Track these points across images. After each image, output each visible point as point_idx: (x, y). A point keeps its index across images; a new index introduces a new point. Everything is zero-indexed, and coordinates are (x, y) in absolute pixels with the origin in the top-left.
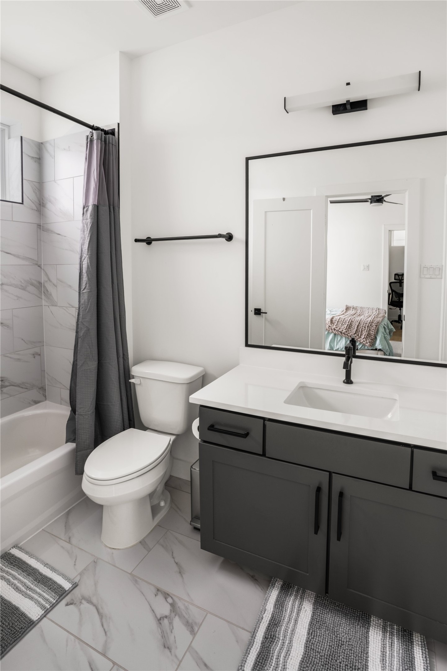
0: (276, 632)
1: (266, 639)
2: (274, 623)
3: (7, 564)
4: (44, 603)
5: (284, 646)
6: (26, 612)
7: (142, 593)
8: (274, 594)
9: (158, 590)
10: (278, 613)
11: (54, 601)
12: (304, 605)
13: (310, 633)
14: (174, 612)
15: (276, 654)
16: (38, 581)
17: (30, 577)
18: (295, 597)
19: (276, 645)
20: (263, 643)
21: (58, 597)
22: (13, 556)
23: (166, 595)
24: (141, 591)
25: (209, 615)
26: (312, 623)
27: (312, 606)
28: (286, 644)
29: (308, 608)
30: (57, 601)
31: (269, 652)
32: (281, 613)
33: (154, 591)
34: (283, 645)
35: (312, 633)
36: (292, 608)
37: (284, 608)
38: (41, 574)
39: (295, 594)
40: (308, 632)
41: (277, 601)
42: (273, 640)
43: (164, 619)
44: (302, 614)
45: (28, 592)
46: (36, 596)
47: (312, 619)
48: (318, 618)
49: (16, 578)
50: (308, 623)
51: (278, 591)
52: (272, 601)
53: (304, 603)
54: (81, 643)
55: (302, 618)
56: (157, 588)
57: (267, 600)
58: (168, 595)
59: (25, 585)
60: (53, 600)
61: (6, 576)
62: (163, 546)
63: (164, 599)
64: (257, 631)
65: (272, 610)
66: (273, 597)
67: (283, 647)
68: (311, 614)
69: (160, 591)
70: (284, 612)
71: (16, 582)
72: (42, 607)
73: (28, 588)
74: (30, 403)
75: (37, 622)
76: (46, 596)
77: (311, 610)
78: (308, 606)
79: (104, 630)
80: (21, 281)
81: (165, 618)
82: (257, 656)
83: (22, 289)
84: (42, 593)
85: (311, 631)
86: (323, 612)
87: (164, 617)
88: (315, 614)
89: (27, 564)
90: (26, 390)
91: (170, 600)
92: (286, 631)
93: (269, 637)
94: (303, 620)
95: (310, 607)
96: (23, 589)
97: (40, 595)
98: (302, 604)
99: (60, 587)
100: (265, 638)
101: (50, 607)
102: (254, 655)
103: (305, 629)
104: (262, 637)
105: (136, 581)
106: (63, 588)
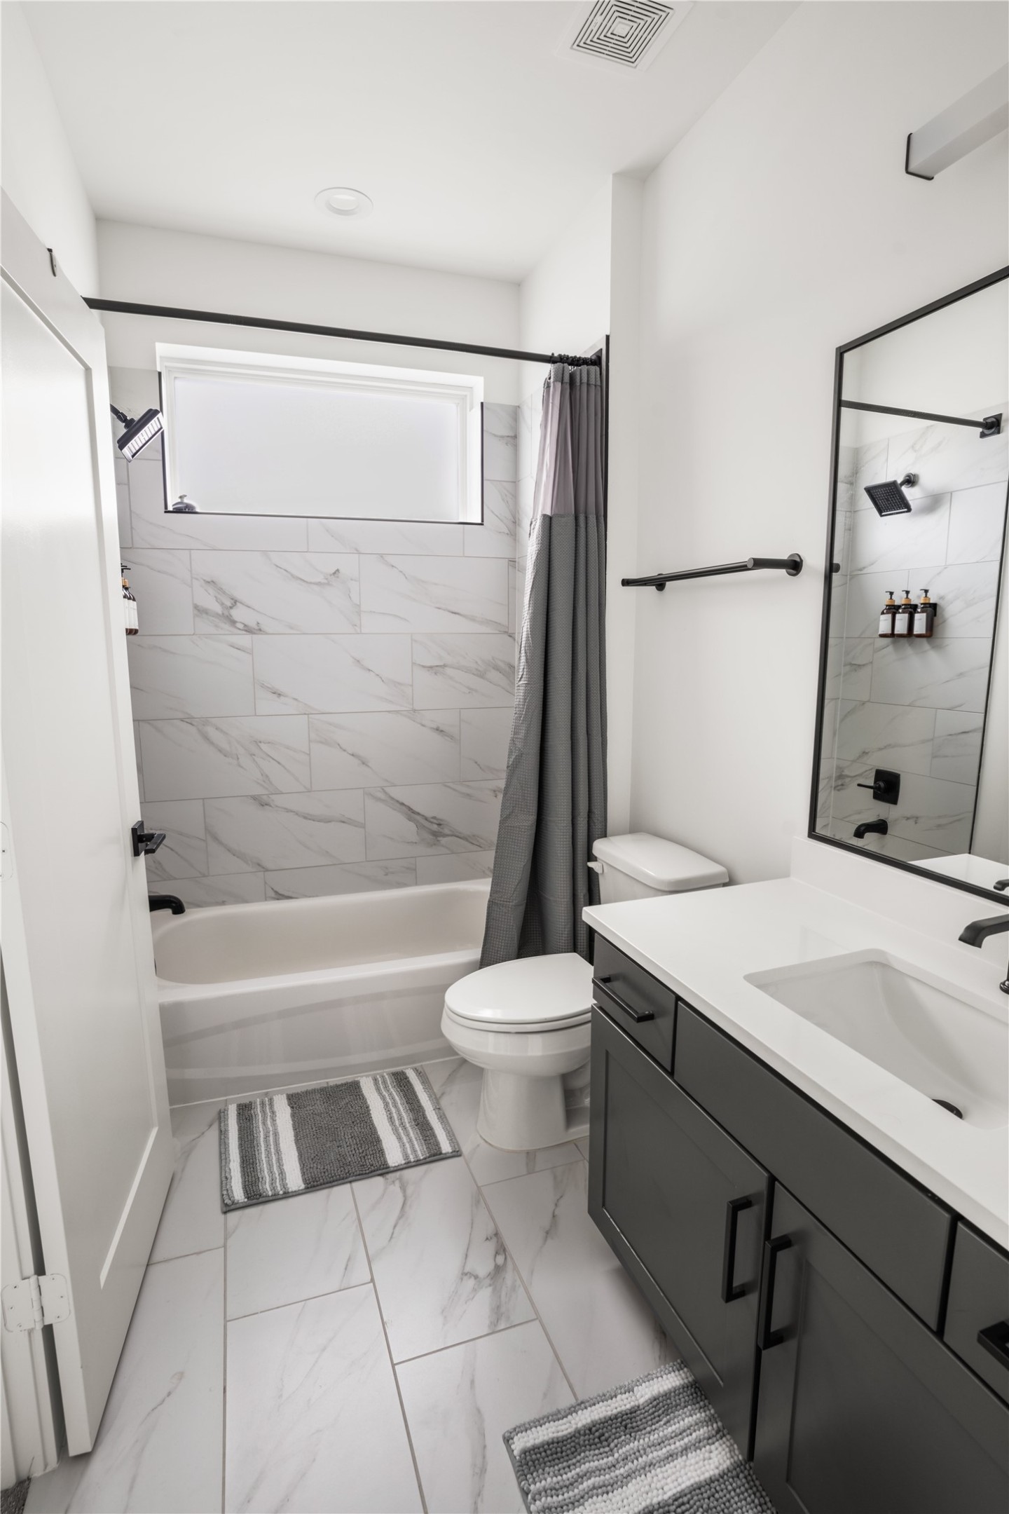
0: (615, 1438)
1: (587, 1432)
2: (628, 1423)
3: (395, 1084)
4: (409, 1151)
5: (611, 1472)
6: (386, 1150)
7: (472, 1224)
8: (671, 1380)
9: (496, 1234)
10: (650, 1415)
11: (422, 1158)
12: (713, 1447)
13: (681, 1500)
14: (492, 1279)
15: (584, 1467)
16: (416, 1123)
17: (411, 1114)
18: (707, 1419)
19: (597, 1455)
20: (577, 1433)
21: (428, 1155)
22: (407, 1078)
23: (501, 1249)
24: (472, 1220)
25: (537, 1322)
26: (700, 1489)
27: (728, 1462)
28: (618, 1472)
29: (716, 1460)
30: (425, 1159)
31: (576, 1454)
32: (654, 1421)
33: (491, 1230)
34: (609, 1468)
35: (683, 1504)
36: (684, 1431)
37: (668, 1417)
38: (424, 1117)
39: (713, 1415)
40: (678, 1495)
41: (667, 1395)
42: (599, 1445)
43: (470, 1277)
44: (693, 1457)
45: (400, 1129)
46: (405, 1139)
47: (707, 1484)
48: (721, 1494)
49: (396, 1106)
50: (692, 1481)
51: (682, 1382)
52: (655, 1387)
53: (717, 1444)
54: (359, 1227)
55: (688, 1463)
56: (497, 1231)
57: (648, 1378)
58: (504, 1250)
59: (401, 1119)
60: (420, 1155)
61: (388, 1098)
62: (555, 1178)
63: (494, 1253)
64: (586, 1408)
65: (642, 1401)
66: (663, 1383)
67: (607, 1470)
68: (712, 1473)
69: (498, 1238)
70: (662, 1423)
71: (393, 1110)
72: (406, 1156)
73: (402, 1124)
74: (484, 872)
75: (392, 1169)
76: (417, 1146)
77: (721, 1468)
78: (719, 1456)
79: (393, 1233)
80: (477, 662)
81: (473, 1278)
82: (550, 1441)
83: (477, 676)
84: (414, 1139)
85: (685, 1499)
86: (743, 1493)
87: (473, 1275)
88: (721, 1480)
89: (416, 1097)
90: (479, 849)
91: (500, 1259)
92: (638, 1453)
93: (597, 1434)
94: (687, 1469)
95: (721, 1461)
96: (397, 1123)
97: (410, 1141)
98: (710, 1441)
99: (437, 1144)
100: (590, 1429)
101: (414, 1162)
102: (548, 1435)
103: (676, 1483)
104: (584, 1422)
105: (478, 1202)
106: (440, 1148)
